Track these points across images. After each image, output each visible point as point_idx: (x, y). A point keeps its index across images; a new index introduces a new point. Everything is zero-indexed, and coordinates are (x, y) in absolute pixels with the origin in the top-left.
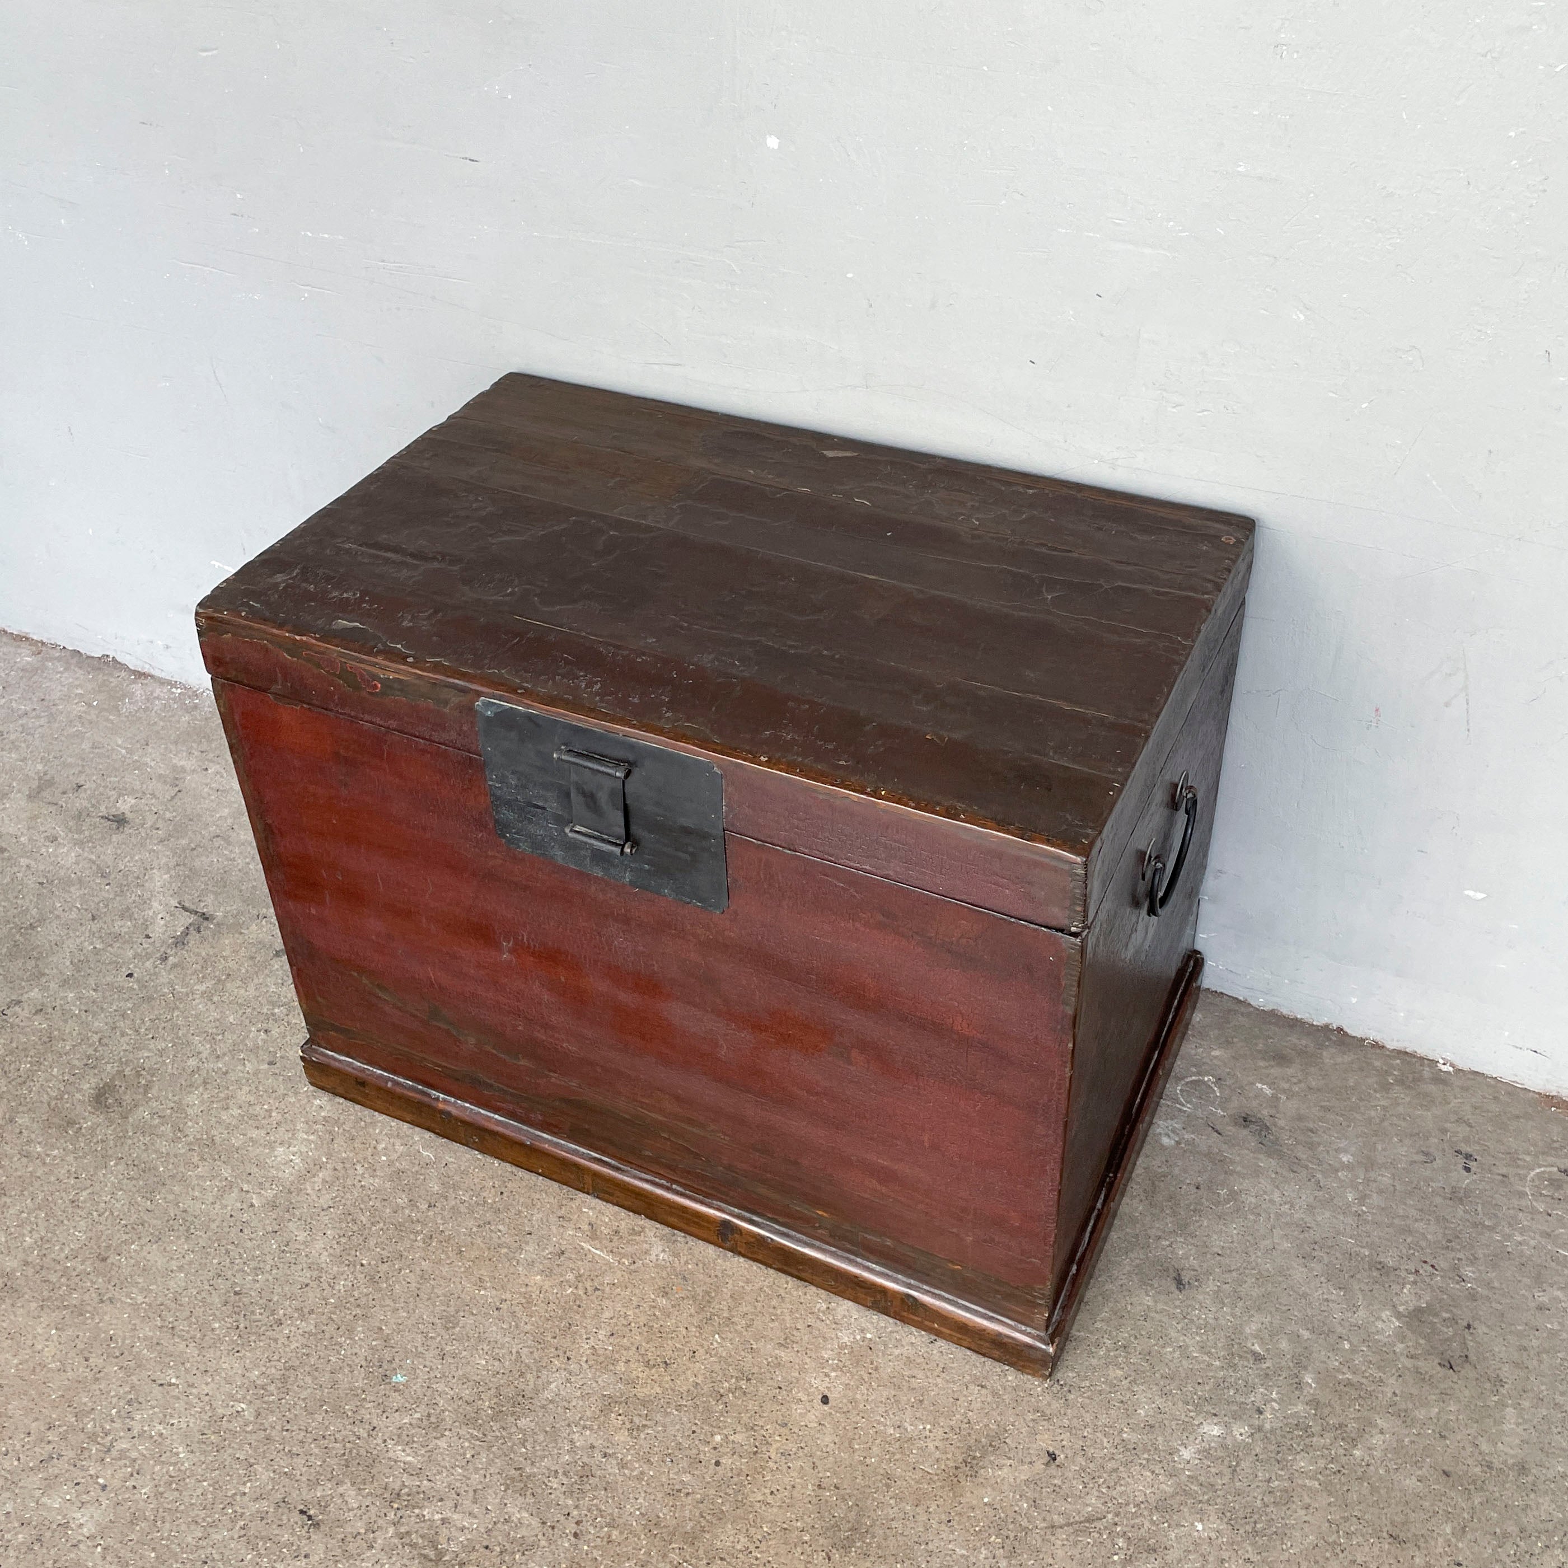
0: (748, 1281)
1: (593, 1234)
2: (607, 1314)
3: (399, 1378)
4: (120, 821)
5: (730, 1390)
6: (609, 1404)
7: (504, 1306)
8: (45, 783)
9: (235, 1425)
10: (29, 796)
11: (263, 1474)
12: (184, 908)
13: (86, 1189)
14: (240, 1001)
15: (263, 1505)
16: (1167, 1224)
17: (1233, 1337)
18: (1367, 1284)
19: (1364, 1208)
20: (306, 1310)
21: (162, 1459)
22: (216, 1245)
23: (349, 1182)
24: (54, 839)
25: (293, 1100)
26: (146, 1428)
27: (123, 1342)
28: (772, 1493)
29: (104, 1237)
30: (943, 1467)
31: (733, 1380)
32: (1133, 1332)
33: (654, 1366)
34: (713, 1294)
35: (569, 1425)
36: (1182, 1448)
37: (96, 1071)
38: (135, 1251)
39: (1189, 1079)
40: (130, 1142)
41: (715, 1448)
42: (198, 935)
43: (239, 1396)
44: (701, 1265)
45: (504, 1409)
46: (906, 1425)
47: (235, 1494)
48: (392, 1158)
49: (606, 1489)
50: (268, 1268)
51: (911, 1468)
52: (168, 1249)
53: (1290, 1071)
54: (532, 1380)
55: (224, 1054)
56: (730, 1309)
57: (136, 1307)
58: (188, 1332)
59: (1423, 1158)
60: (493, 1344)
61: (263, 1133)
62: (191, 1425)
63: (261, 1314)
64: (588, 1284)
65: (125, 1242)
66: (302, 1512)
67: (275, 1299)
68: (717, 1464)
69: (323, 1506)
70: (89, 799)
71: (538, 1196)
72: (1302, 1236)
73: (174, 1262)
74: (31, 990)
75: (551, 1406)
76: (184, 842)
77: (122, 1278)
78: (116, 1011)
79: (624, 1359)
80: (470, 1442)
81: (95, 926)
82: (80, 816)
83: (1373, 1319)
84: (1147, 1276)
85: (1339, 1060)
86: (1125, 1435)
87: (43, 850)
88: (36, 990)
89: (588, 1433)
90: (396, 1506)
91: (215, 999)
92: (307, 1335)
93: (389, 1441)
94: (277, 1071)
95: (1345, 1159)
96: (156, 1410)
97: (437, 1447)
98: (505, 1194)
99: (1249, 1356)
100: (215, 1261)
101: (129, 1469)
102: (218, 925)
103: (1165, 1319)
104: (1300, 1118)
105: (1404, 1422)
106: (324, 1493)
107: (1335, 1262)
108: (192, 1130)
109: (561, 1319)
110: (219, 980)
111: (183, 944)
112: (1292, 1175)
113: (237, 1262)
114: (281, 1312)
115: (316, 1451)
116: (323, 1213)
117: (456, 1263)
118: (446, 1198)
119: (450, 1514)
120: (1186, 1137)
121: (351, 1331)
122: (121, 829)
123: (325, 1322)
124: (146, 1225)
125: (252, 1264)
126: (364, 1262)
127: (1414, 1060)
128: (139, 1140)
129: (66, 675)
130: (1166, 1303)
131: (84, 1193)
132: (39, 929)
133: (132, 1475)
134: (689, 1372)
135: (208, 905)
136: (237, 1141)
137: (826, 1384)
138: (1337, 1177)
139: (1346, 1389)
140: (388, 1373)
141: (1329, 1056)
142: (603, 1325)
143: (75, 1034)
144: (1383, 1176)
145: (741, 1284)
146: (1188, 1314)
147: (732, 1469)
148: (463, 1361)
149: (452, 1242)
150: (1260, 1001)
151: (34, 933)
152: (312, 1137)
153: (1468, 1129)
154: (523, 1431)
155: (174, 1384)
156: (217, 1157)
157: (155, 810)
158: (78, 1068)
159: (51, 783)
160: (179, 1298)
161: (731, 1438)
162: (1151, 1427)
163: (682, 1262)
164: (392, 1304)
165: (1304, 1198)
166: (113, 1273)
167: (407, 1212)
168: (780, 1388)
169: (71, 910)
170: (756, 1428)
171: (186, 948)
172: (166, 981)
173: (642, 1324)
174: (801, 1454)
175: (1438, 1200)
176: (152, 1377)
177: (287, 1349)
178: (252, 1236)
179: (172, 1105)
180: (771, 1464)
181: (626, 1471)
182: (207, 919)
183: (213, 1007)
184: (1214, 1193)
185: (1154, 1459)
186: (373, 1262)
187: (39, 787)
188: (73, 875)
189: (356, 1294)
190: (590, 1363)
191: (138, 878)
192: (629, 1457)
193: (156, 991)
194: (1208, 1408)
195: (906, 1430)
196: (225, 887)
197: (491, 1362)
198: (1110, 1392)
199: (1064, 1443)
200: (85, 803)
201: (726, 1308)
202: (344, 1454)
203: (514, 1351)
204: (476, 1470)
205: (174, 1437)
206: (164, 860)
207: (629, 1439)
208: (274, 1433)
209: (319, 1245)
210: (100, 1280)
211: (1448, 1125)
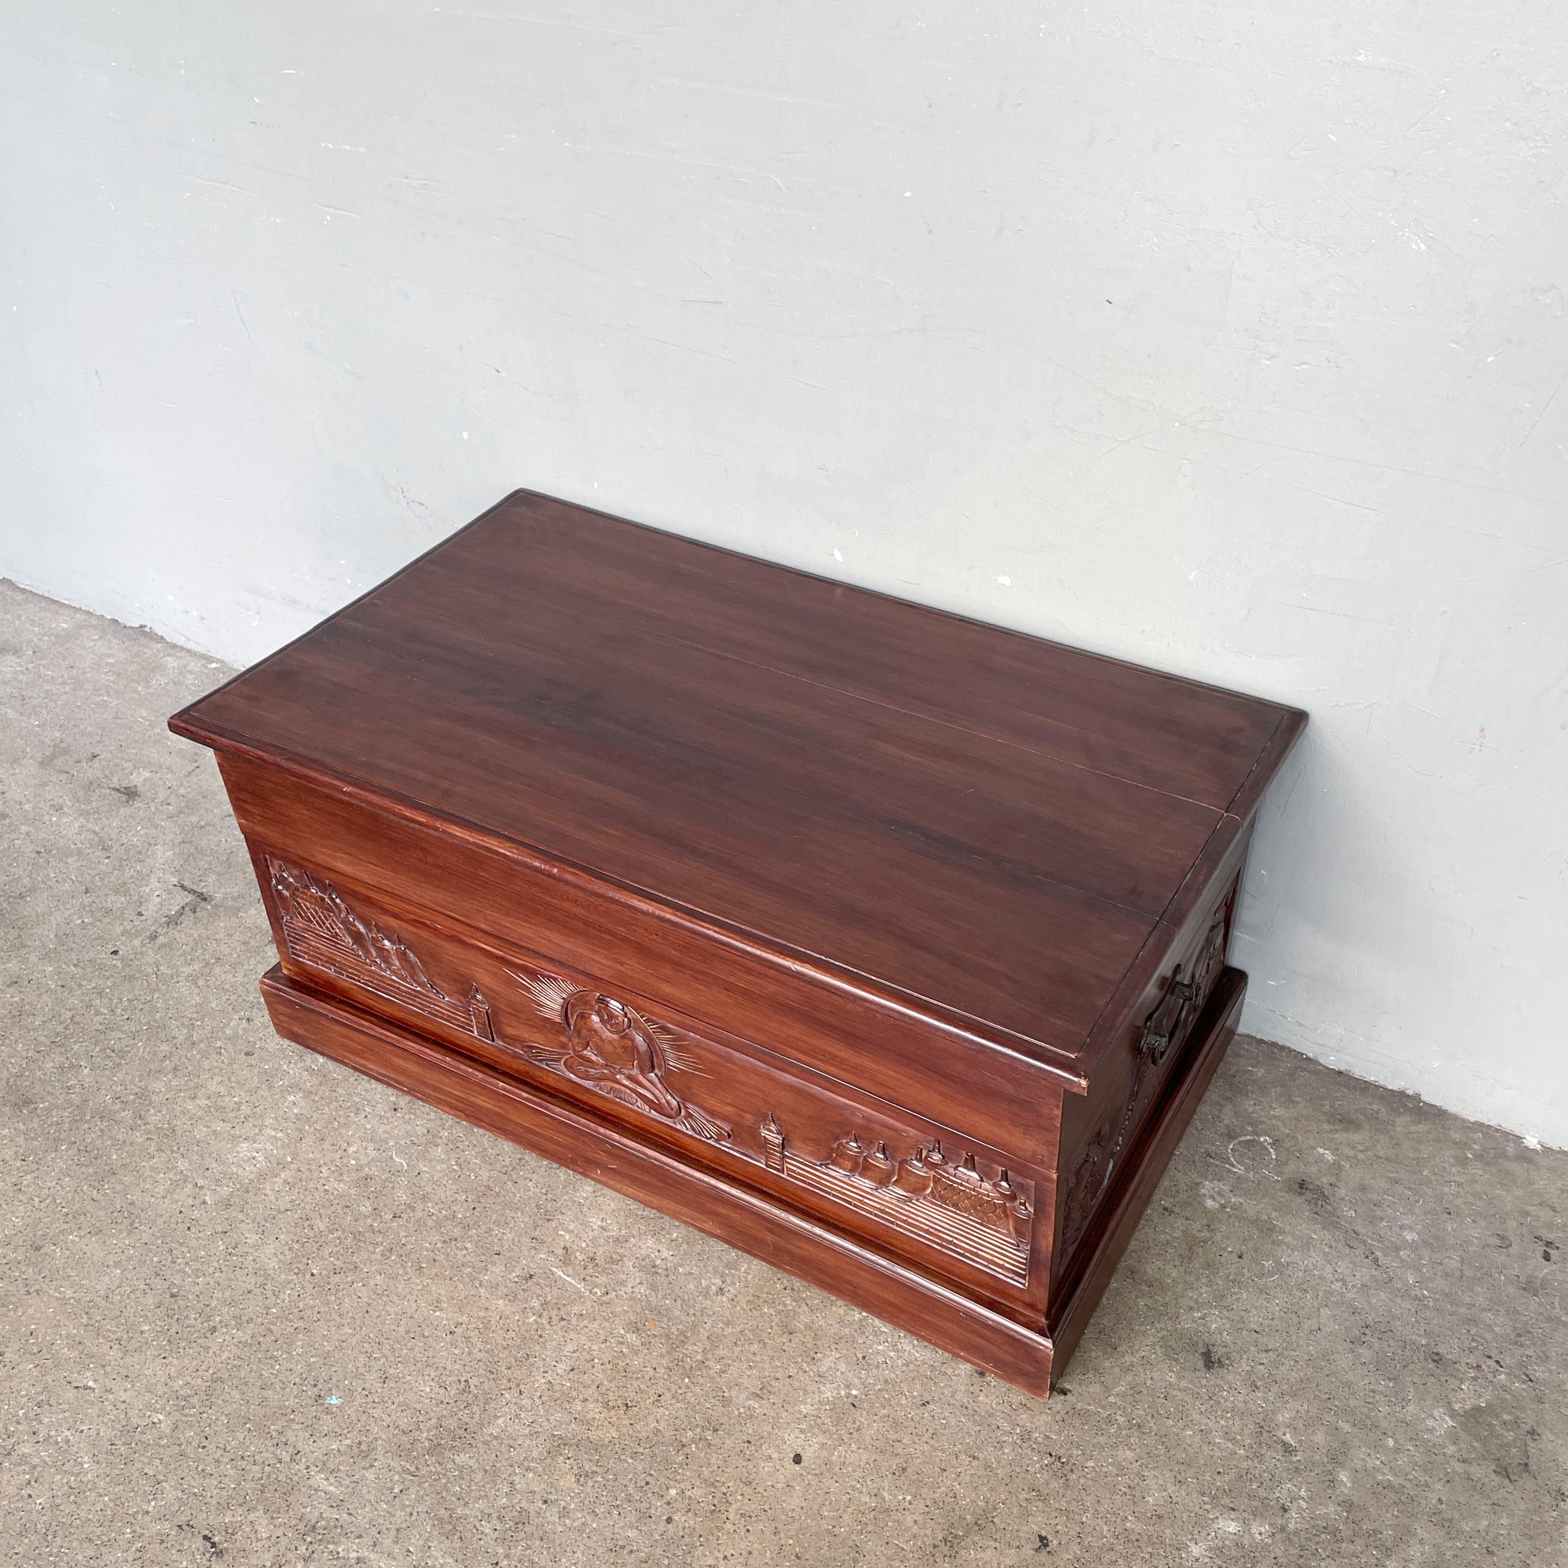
0: (728, 1323)
1: (567, 1259)
2: (570, 1347)
3: (334, 1401)
4: (130, 794)
5: (693, 1441)
6: (558, 1445)
7: (459, 1331)
8: (60, 750)
9: (149, 1437)
10: (42, 763)
11: (170, 1493)
12: (183, 887)
13: (33, 1172)
14: (226, 987)
15: (166, 1527)
16: (1201, 1294)
17: (1262, 1424)
18: (1421, 1376)
19: (1425, 1292)
20: (244, 1319)
21: (65, 1468)
22: (160, 1242)
23: (312, 1185)
24: (58, 808)
25: (266, 1094)
26: (53, 1433)
27: (44, 1338)
28: (725, 1557)
29: (42, 1225)
30: (920, 1543)
31: (699, 1430)
32: (1149, 1410)
33: (614, 1407)
34: (689, 1334)
35: (511, 1466)
36: (1192, 1544)
37: (63, 1050)
38: (73, 1242)
39: (1242, 1139)
40: (86, 1126)
41: (669, 1503)
42: (193, 915)
43: (158, 1406)
44: (679, 1302)
45: (443, 1442)
46: (886, 1494)
47: (137, 1512)
48: (361, 1163)
49: (542, 1539)
50: (211, 1270)
51: (883, 1543)
52: (108, 1242)
53: (1356, 1137)
54: (478, 1412)
55: (201, 1041)
56: (704, 1350)
57: (64, 1301)
58: (114, 1333)
59: (1498, 1242)
60: (441, 1370)
61: (228, 1126)
62: (102, 1433)
63: (196, 1319)
64: (555, 1312)
65: (63, 1232)
66: (206, 1538)
67: (213, 1305)
68: (669, 1520)
69: (230, 1532)
70: (103, 770)
71: (512, 1215)
72: (1352, 1318)
73: (111, 1256)
74: (9, 960)
75: (495, 1443)
76: (194, 819)
77: (54, 1270)
78: (94, 988)
79: (581, 1397)
80: (400, 1475)
81: (87, 900)
82: (90, 786)
83: (1423, 1416)
84: (1173, 1350)
85: (1413, 1129)
86: (1128, 1525)
87: (47, 818)
88: (14, 962)
89: (531, 1475)
90: (309, 1539)
91: (201, 983)
92: (241, 1346)
93: (312, 1468)
94: (254, 1063)
95: (1409, 1237)
96: (67, 1414)
97: (364, 1478)
98: (478, 1210)
99: (1279, 1446)
100: (155, 1259)
101: (27, 1477)
102: (216, 907)
103: (1189, 1399)
104: (1363, 1189)
105: (1449, 1533)
106: (234, 1519)
107: (1387, 1349)
108: (154, 1117)
109: (519, 1348)
110: (208, 964)
111: (176, 923)
112: (1348, 1250)
113: (179, 1261)
114: (218, 1319)
115: (232, 1472)
116: (280, 1216)
117: (414, 1279)
118: (413, 1209)
119: (367, 1554)
120: (1233, 1200)
121: (290, 1343)
122: (131, 802)
123: (263, 1333)
124: (88, 1215)
125: (195, 1265)
126: (315, 1271)
127: (1497, 1135)
128: (96, 1125)
129: (100, 643)
130: (1191, 1382)
131: (29, 1177)
132: (28, 899)
133: (29, 1483)
134: (651, 1418)
135: (209, 885)
136: (200, 1132)
137: (799, 1442)
138: (1398, 1257)
139: (1386, 1492)
140: (322, 1393)
141: (1402, 1122)
142: (563, 1358)
143: (46, 1010)
144: (1449, 1257)
145: (721, 1325)
146: (1214, 1394)
147: (684, 1528)
148: (406, 1386)
149: (412, 1256)
150: (1332, 1061)
151: (23, 903)
152: (280, 1135)
153: (1551, 1213)
154: (461, 1468)
155: (90, 1388)
156: (175, 1148)
157: (170, 785)
158: (45, 1046)
159: (66, 751)
160: (111, 1295)
161: (688, 1493)
162: (1159, 1517)
163: (659, 1296)
164: (338, 1318)
165: (1357, 1277)
166: (46, 1263)
167: (369, 1221)
168: (749, 1442)
169: (65, 881)
170: (717, 1484)
171: (179, 927)
172: (151, 960)
173: (606, 1360)
174: (763, 1515)
175: (1511, 1290)
176: (68, 1379)
177: (218, 1360)
178: (201, 1235)
179: (137, 1090)
180: (728, 1526)
181: (567, 1521)
182: (205, 899)
183: (197, 991)
184: (1258, 1264)
185: (1159, 1554)
186: (324, 1272)
187: (53, 754)
188: (73, 846)
189: (301, 1305)
190: (544, 1399)
191: (140, 852)
192: (573, 1506)
193: (140, 971)
194: (1226, 1501)
195: (884, 1499)
196: (229, 868)
197: (436, 1390)
198: (1117, 1475)
199: (1059, 1527)
200: (100, 775)
201: (700, 1350)
202: (261, 1479)
203: (463, 1379)
204: (404, 1507)
205: (81, 1445)
206: (171, 836)
207: (575, 1485)
208: (189, 1450)
209: (270, 1249)
210: (31, 1271)
211: (1530, 1208)
